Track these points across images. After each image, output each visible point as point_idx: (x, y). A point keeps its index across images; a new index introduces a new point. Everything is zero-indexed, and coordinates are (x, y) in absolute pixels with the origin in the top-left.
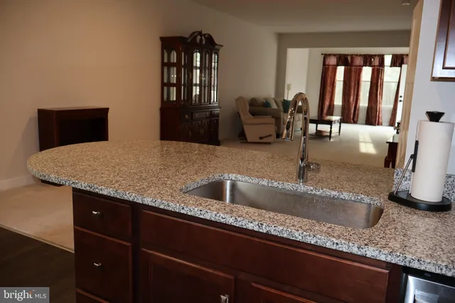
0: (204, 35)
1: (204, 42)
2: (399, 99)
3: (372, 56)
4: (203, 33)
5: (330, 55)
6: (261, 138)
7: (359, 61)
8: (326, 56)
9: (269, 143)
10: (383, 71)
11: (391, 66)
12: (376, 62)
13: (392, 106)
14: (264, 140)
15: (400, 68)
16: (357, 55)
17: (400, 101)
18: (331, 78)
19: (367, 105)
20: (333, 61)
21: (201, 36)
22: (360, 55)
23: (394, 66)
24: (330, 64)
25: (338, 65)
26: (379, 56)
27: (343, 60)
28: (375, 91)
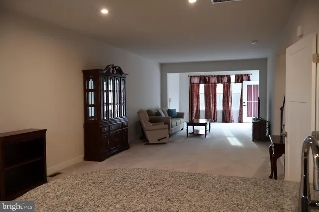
0: (115, 67)
1: (115, 73)
2: (243, 104)
3: (222, 76)
4: (114, 65)
5: (194, 76)
6: (159, 140)
7: (214, 80)
8: (191, 77)
9: (165, 144)
10: (230, 86)
11: (235, 83)
12: (226, 80)
13: (239, 109)
14: (161, 142)
15: (241, 84)
16: (212, 76)
17: (244, 105)
18: (196, 92)
19: (222, 109)
20: (196, 80)
21: (113, 68)
22: (214, 76)
23: (237, 82)
24: (195, 82)
25: (200, 83)
26: (227, 76)
27: (203, 79)
28: (226, 99)
